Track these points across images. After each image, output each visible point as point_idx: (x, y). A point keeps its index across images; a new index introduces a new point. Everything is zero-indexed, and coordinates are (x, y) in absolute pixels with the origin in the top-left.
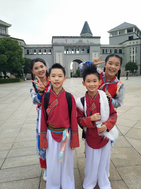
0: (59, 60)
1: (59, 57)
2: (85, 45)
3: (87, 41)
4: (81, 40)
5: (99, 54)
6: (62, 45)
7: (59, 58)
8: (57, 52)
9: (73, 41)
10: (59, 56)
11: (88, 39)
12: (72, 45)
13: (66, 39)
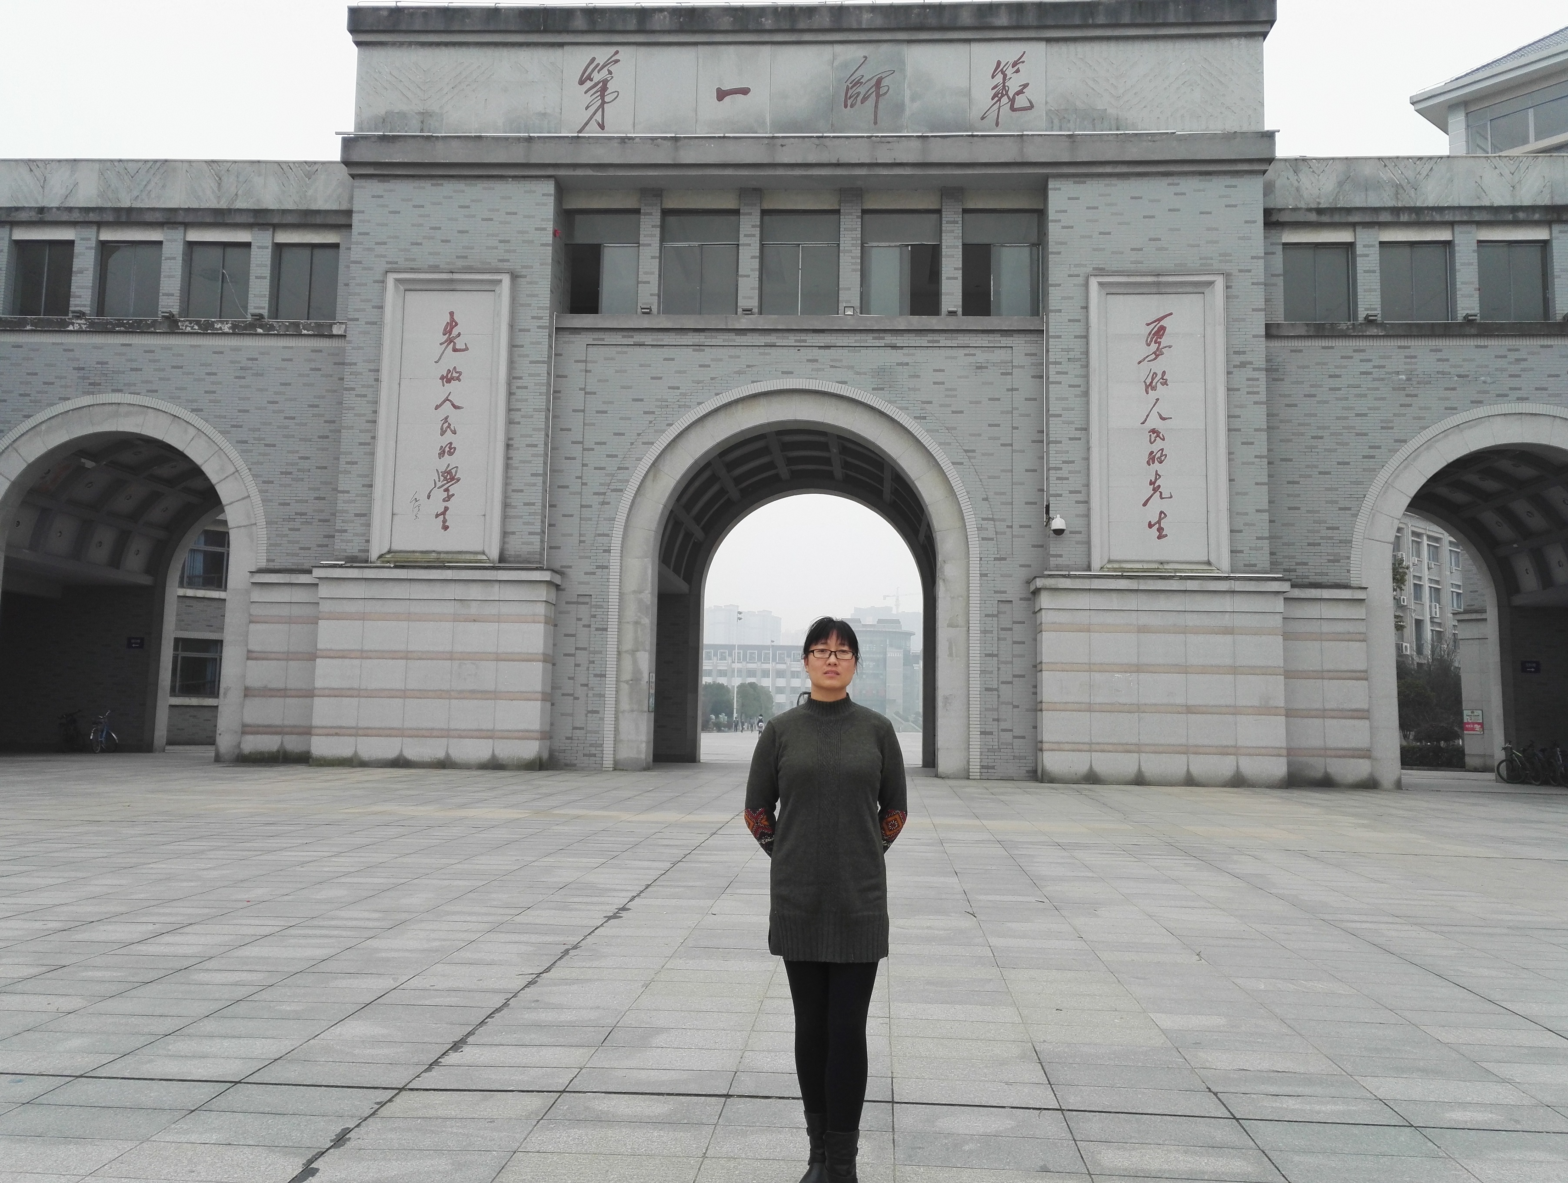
0: (446, 427)
1: (447, 379)
2: (939, 153)
3: (983, 96)
4: (868, 73)
5: (1231, 322)
6: (517, 155)
7: (440, 391)
8: (409, 286)
9: (721, 95)
10: (452, 360)
11: (1008, 52)
12: (688, 156)
13: (602, 54)
